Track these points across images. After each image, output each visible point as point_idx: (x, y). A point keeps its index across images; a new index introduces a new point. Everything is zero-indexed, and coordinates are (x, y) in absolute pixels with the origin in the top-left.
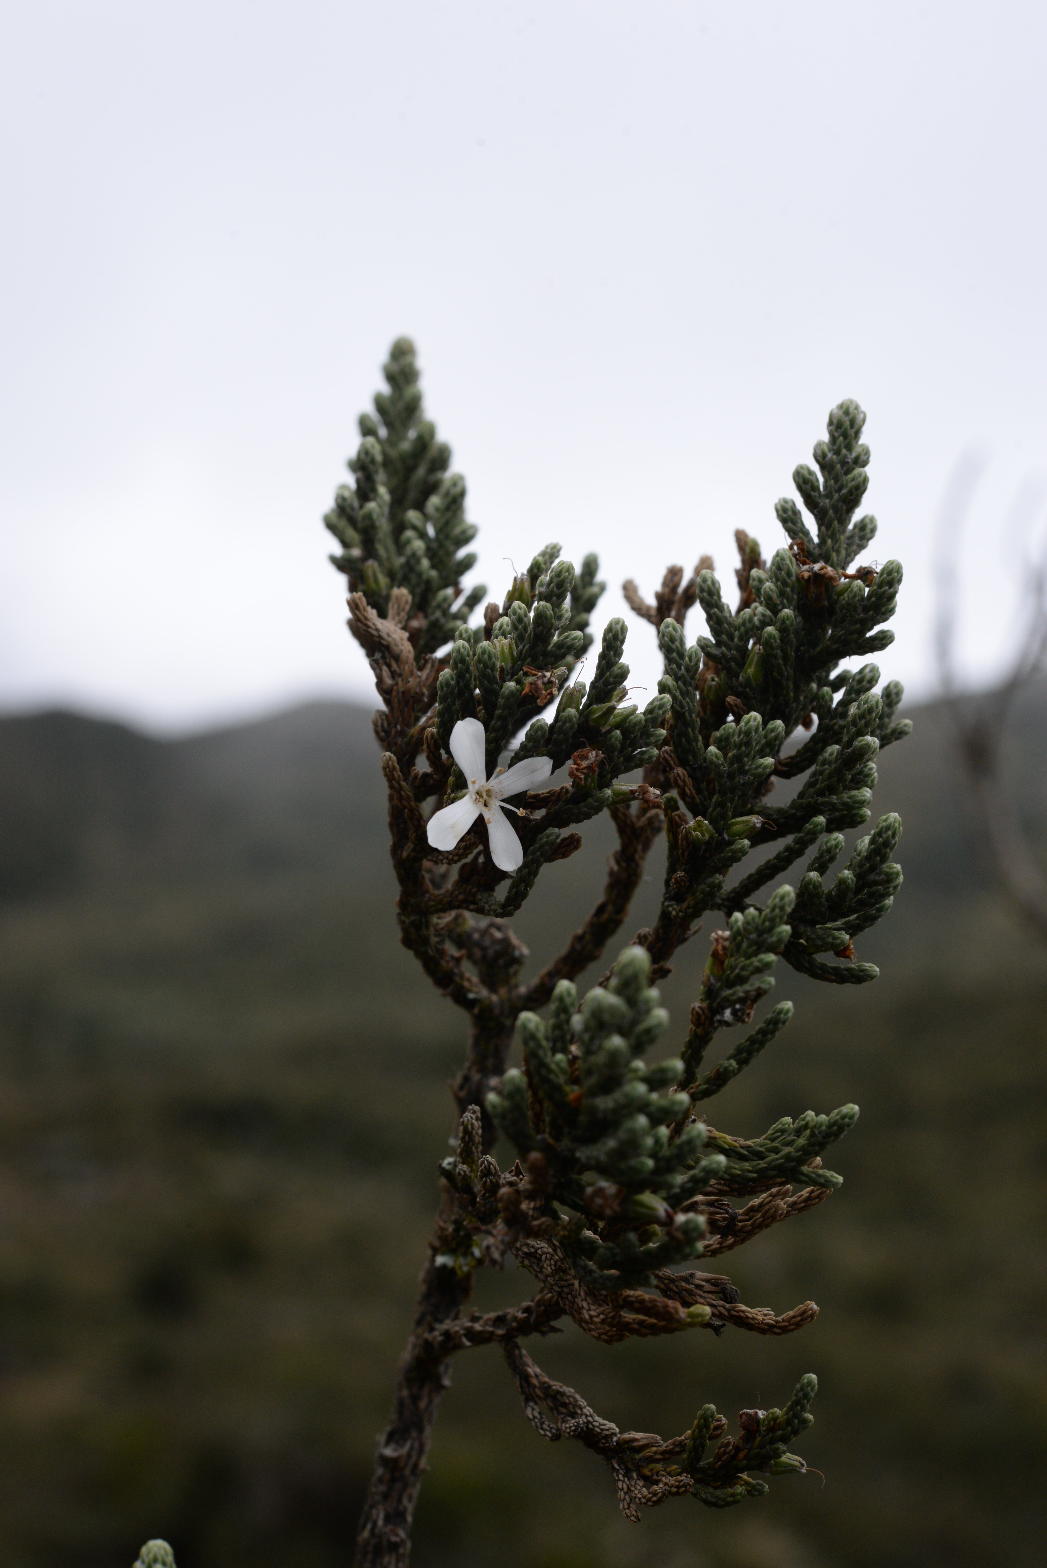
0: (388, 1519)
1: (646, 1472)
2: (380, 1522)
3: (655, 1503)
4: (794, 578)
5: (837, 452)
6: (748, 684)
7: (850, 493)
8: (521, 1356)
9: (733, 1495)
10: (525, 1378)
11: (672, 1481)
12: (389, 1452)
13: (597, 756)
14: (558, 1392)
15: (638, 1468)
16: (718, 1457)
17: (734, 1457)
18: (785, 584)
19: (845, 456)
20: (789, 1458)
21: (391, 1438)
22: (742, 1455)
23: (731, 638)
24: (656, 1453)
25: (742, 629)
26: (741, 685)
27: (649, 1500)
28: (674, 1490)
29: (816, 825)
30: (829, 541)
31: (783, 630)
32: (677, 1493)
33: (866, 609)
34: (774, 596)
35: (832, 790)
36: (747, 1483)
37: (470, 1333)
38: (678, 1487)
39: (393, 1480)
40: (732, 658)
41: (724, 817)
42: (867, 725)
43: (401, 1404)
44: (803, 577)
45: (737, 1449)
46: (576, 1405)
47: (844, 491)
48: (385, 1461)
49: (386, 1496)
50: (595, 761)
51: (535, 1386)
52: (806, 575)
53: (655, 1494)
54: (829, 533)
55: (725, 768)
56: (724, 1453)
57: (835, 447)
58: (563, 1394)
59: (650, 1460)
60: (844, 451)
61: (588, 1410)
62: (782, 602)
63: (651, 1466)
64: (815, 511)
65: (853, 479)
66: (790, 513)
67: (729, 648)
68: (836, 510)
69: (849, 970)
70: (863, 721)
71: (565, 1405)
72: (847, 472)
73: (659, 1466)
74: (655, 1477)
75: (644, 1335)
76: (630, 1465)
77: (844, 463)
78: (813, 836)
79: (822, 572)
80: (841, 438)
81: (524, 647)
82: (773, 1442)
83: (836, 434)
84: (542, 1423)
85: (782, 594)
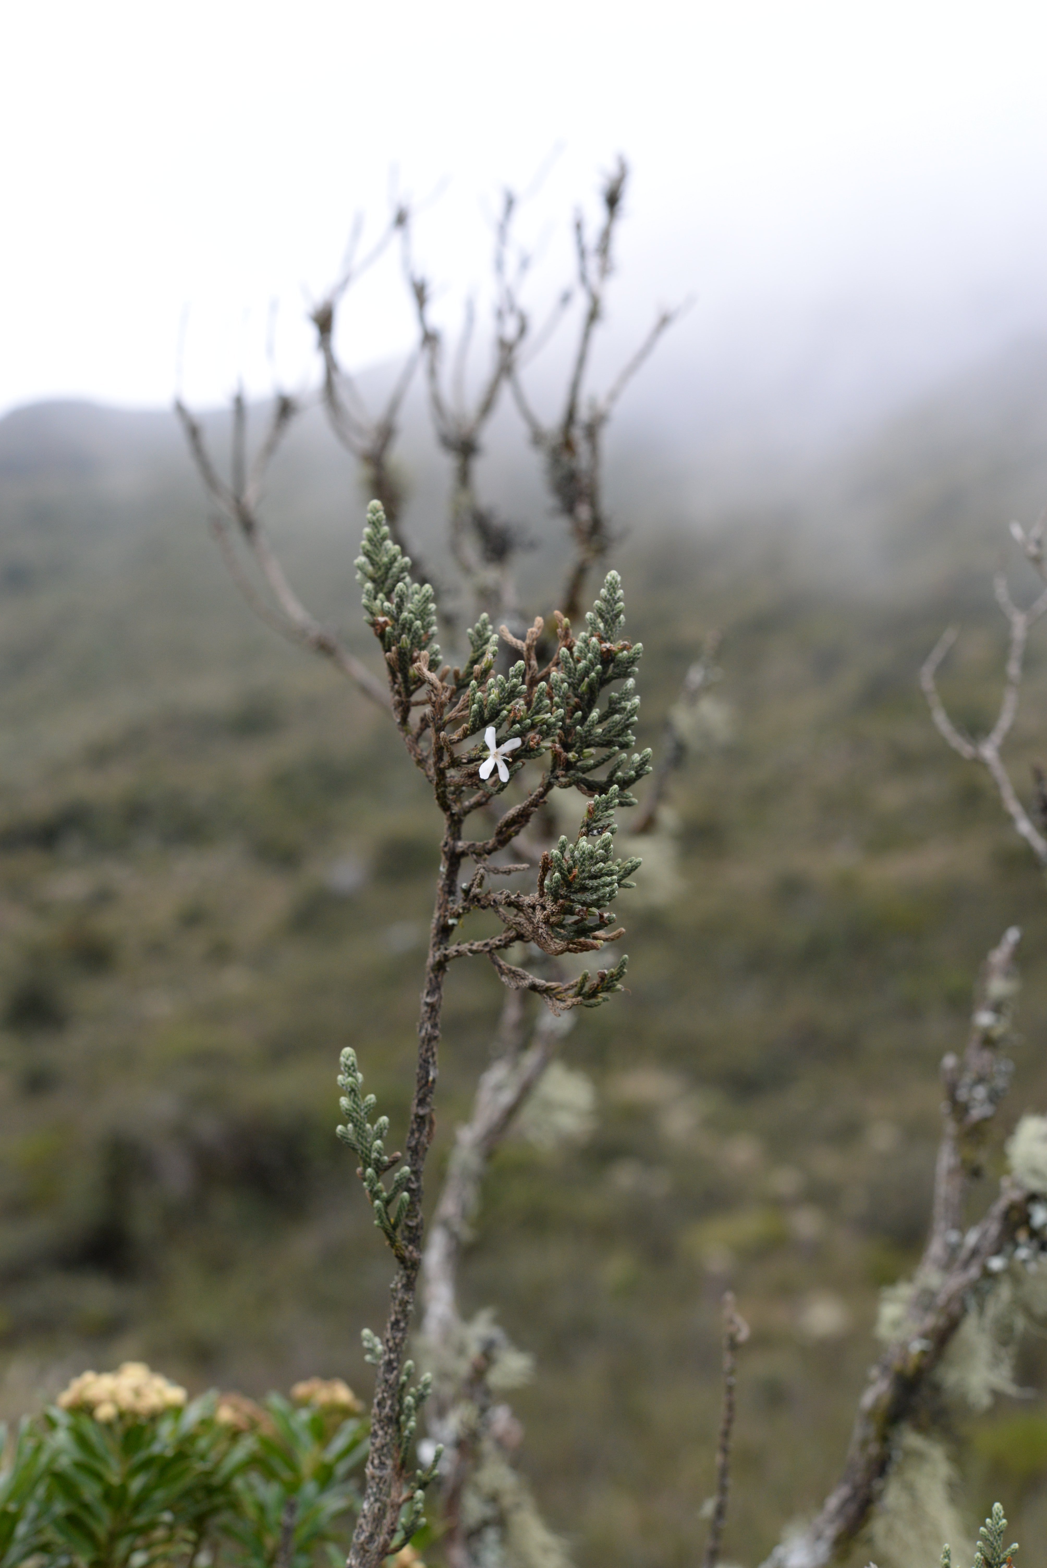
0: (432, 1027)
1: (559, 997)
2: (429, 1028)
3: (568, 1009)
4: (599, 651)
5: (611, 595)
6: (583, 693)
7: (618, 613)
8: (496, 958)
9: (598, 1002)
10: (500, 966)
11: (574, 1000)
12: (429, 1000)
13: (539, 737)
14: (515, 971)
15: (555, 996)
16: (591, 989)
17: (596, 988)
18: (596, 654)
19: (614, 597)
20: (619, 986)
21: (428, 994)
22: (600, 987)
23: (575, 675)
24: (562, 990)
25: (580, 672)
26: (579, 693)
27: (566, 1008)
28: (576, 1003)
29: (615, 751)
30: (610, 632)
31: (597, 673)
32: (577, 1004)
33: (628, 663)
34: (593, 659)
35: (619, 735)
36: (601, 997)
37: (471, 951)
38: (578, 1002)
39: (432, 1011)
40: (575, 683)
41: (581, 751)
42: (635, 713)
43: (431, 980)
44: (603, 650)
45: (598, 985)
46: (525, 975)
47: (615, 612)
48: (427, 1004)
49: (429, 1018)
50: (539, 739)
51: (504, 969)
52: (604, 650)
53: (568, 1006)
54: (610, 628)
55: (584, 735)
56: (593, 987)
57: (610, 593)
58: (517, 971)
59: (560, 993)
60: (613, 594)
61: (531, 976)
62: (595, 661)
63: (561, 995)
64: (604, 620)
65: (619, 608)
66: (593, 621)
67: (574, 679)
68: (612, 619)
69: (626, 802)
70: (633, 712)
71: (519, 975)
72: (615, 604)
73: (563, 995)
74: (564, 999)
75: (577, 953)
76: (551, 995)
77: (613, 599)
78: (614, 754)
79: (610, 648)
80: (612, 589)
81: (505, 694)
82: (612, 981)
83: (610, 587)
84: (510, 983)
85: (595, 658)
